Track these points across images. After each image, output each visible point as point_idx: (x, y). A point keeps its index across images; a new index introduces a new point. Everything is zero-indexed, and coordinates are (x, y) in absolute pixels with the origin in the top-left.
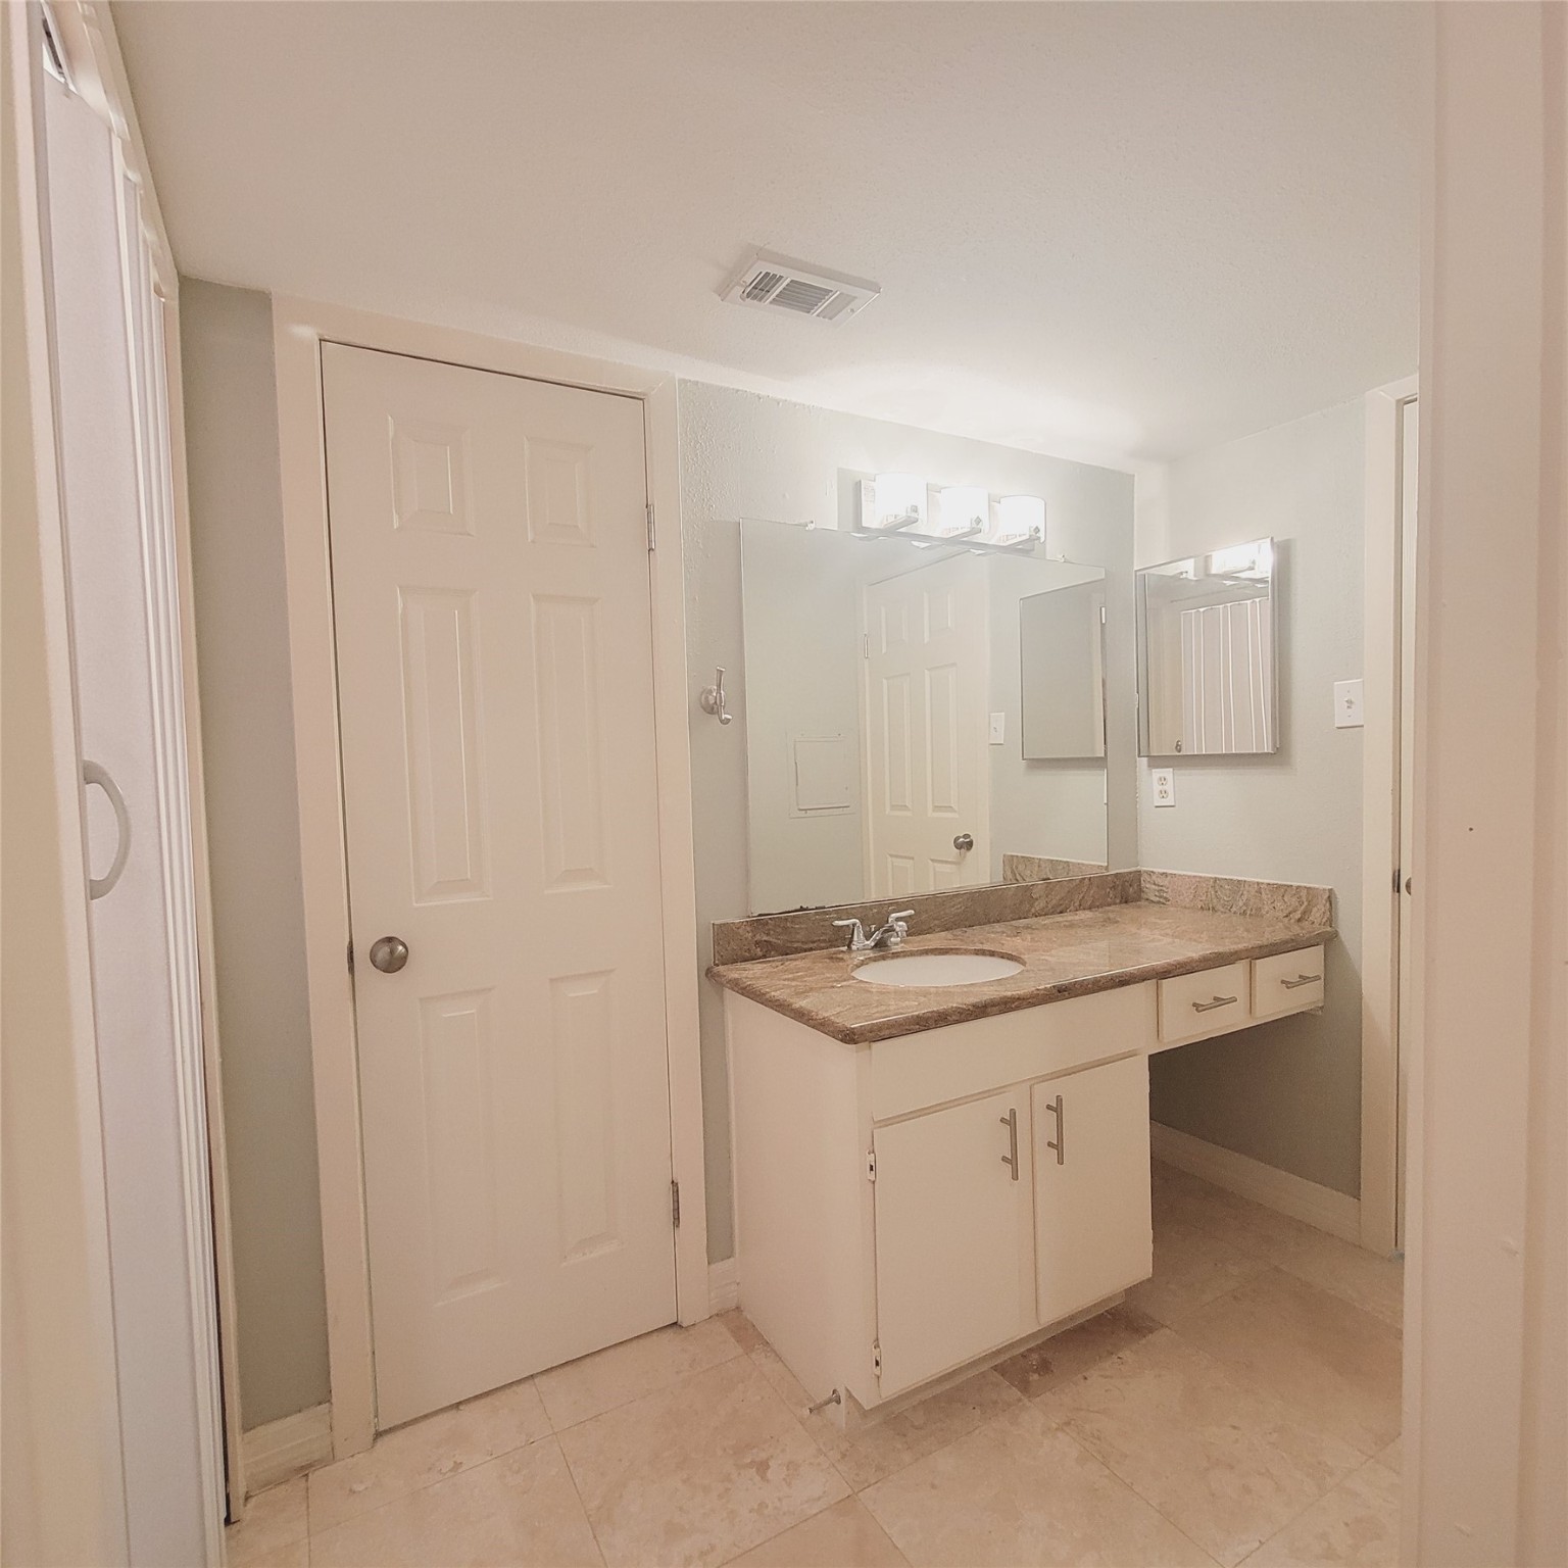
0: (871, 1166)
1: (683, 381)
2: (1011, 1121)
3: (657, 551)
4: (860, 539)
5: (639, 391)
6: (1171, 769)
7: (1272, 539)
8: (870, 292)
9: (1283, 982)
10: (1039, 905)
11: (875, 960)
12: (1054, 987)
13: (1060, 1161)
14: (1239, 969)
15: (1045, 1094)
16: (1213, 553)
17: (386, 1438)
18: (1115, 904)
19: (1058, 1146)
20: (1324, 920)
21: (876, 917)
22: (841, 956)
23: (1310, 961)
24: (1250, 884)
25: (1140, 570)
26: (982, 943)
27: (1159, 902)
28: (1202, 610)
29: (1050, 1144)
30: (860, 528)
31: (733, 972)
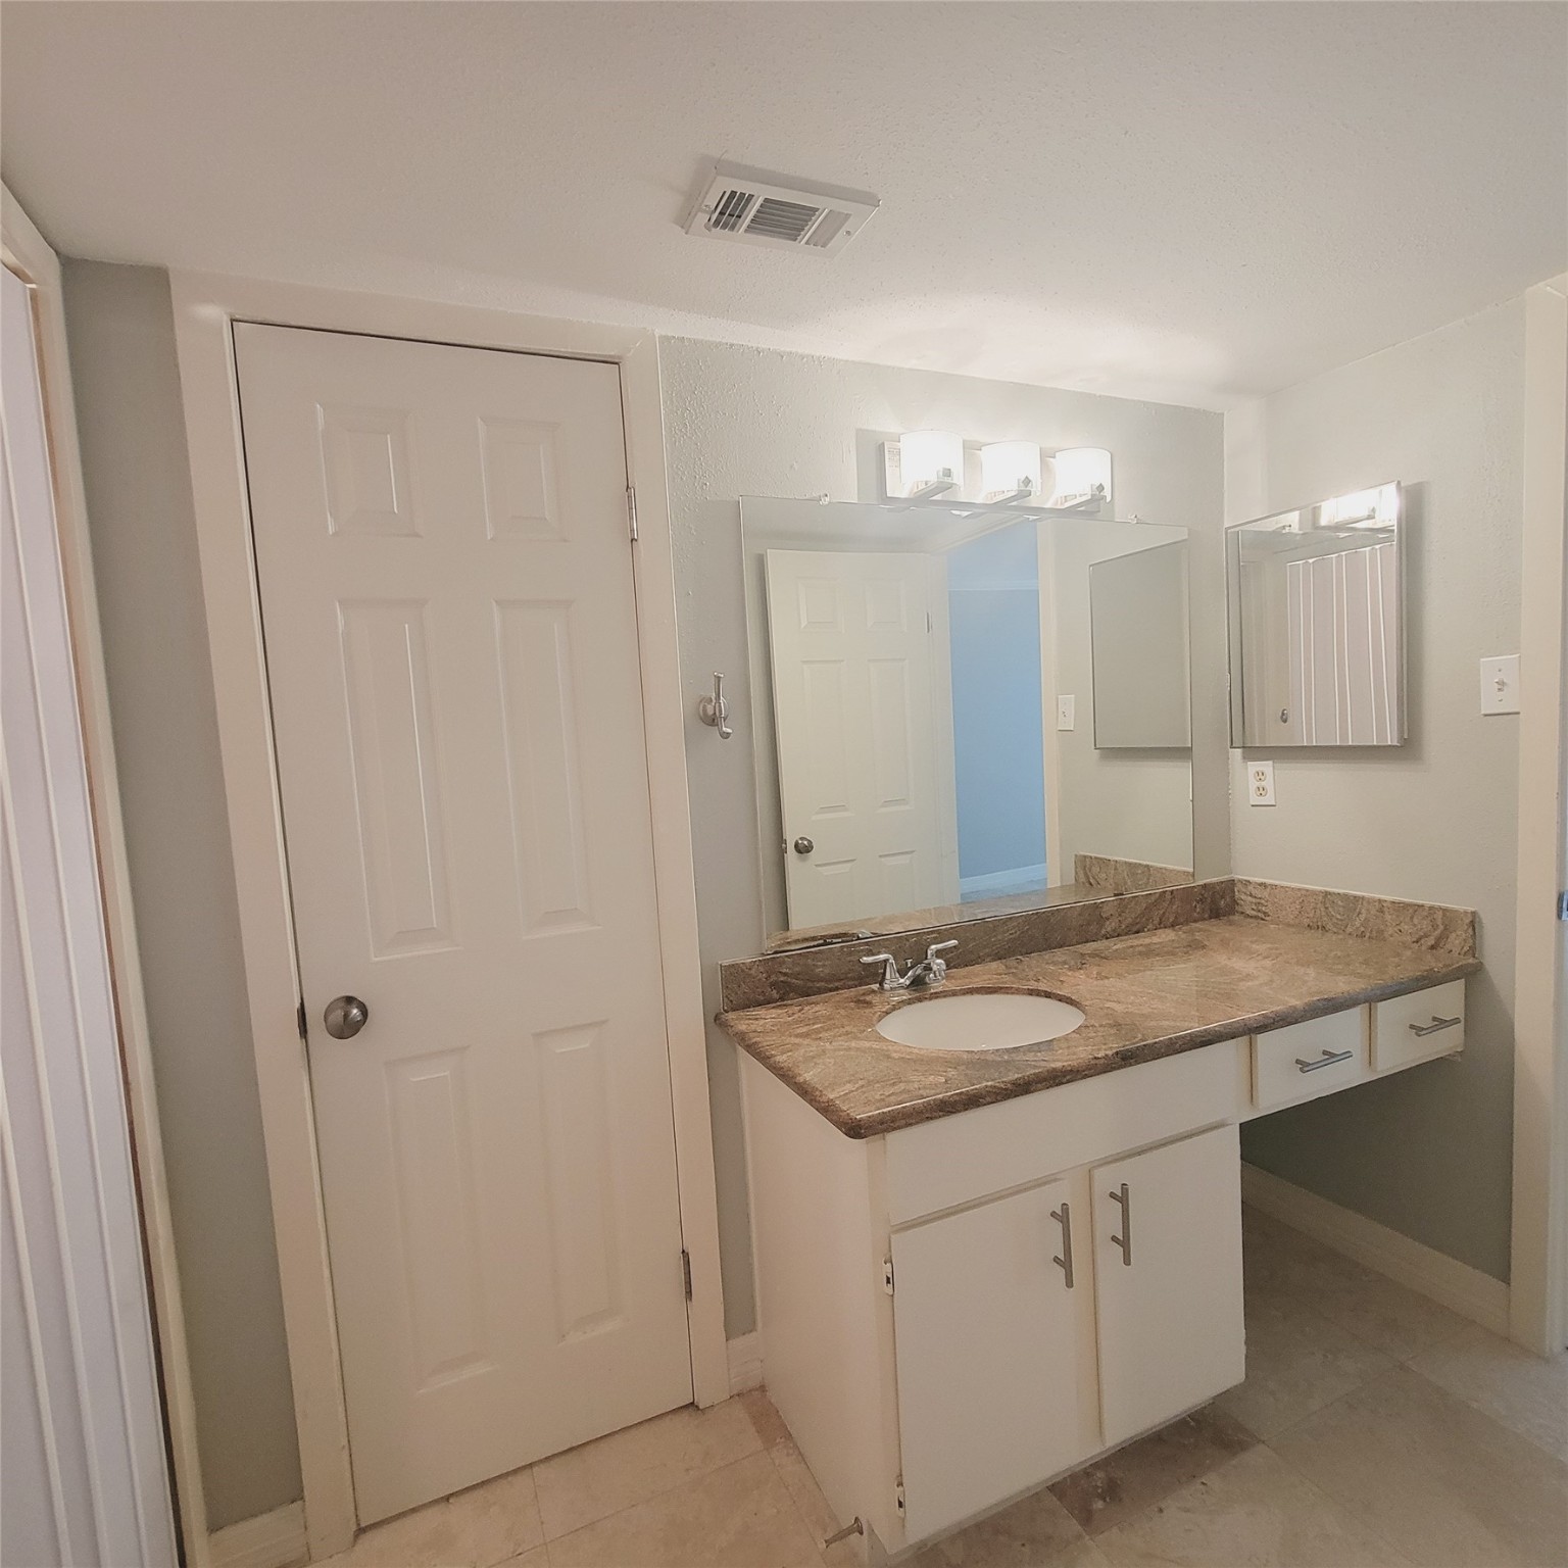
0: (888, 1279)
1: (665, 339)
2: (1063, 1216)
3: (640, 540)
4: (889, 510)
5: (612, 353)
6: (1270, 762)
7: (1399, 483)
8: (867, 207)
9: (1412, 1027)
10: (1109, 926)
11: (910, 1002)
12: (1117, 1053)
13: (1127, 1261)
14: (1355, 1016)
15: (1108, 1180)
16: (1323, 504)
17: (369, 1535)
18: (1205, 919)
19: (1124, 1242)
20: (1466, 949)
21: (912, 949)
22: (868, 998)
23: (1449, 999)
24: (1370, 901)
25: (1230, 528)
26: (1038, 980)
27: (1256, 917)
28: (1311, 561)
29: (1114, 1239)
30: (885, 498)
31: (741, 1022)
